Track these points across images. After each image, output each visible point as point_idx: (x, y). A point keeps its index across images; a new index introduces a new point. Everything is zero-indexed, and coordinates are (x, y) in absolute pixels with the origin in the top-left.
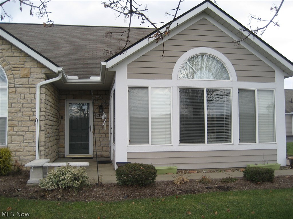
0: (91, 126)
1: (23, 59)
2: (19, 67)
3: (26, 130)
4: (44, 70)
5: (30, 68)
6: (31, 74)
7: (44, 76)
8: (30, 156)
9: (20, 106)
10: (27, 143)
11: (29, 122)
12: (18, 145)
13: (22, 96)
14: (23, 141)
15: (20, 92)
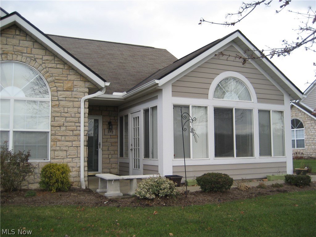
0: (100, 143)
1: (66, 72)
2: (62, 79)
3: (70, 145)
4: (87, 84)
5: (73, 81)
6: (75, 88)
7: (87, 90)
8: (73, 172)
9: (63, 120)
10: (71, 159)
11: (72, 137)
12: (62, 161)
13: (66, 110)
14: (67, 157)
15: (63, 106)
